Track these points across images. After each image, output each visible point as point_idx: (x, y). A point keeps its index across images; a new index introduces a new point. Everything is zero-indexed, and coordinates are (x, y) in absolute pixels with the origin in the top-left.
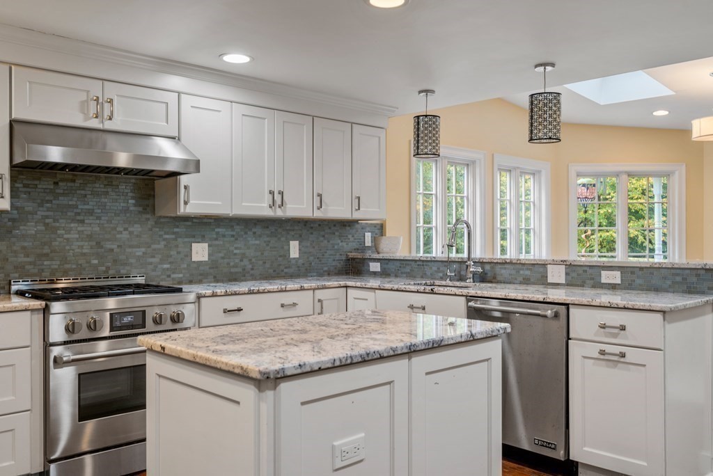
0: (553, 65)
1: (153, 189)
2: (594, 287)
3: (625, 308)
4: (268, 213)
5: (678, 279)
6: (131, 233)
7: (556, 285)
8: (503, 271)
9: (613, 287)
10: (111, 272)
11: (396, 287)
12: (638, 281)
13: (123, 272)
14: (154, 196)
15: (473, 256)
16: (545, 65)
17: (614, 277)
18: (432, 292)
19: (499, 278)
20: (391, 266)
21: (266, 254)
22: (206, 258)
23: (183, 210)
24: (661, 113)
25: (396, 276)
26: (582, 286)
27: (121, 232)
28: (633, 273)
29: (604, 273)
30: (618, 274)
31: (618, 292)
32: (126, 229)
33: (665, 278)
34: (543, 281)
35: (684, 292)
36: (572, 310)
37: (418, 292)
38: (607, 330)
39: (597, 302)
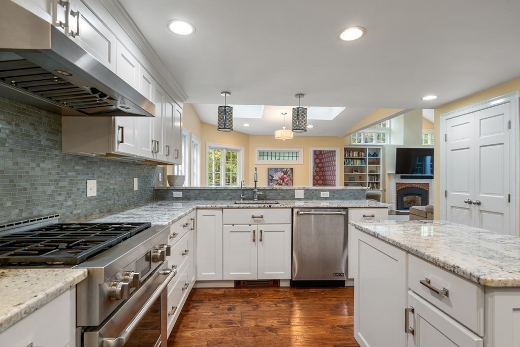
1: (60, 125)
2: (317, 199)
3: (375, 207)
5: (352, 194)
6: (42, 169)
7: (299, 199)
8: (270, 194)
9: (326, 199)
12: (336, 196)
14: (61, 132)
17: (327, 194)
18: (270, 207)
19: (268, 197)
21: (124, 188)
22: (95, 194)
24: (246, 125)
26: (312, 199)
27: (33, 169)
28: (334, 192)
29: (322, 193)
30: (328, 193)
32: (38, 165)
33: (347, 194)
34: (293, 197)
37: (259, 208)
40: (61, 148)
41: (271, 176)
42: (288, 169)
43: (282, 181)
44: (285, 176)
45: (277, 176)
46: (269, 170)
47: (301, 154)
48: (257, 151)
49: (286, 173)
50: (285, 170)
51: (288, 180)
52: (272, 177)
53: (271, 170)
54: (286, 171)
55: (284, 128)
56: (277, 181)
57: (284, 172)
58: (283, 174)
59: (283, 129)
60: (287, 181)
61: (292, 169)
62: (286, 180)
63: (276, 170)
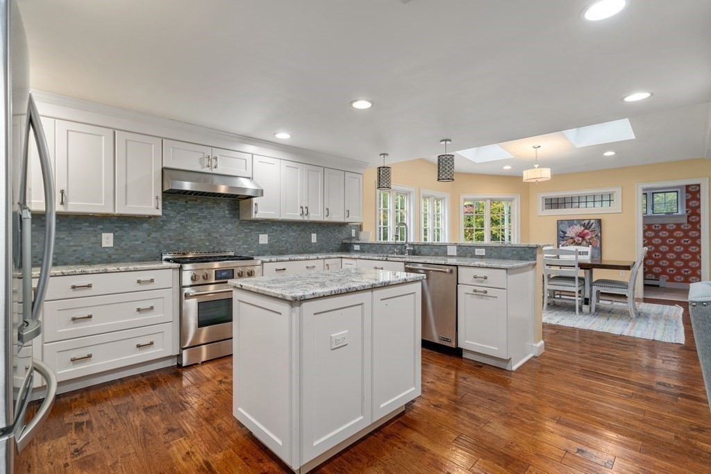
0: (450, 140)
1: (239, 205)
2: (472, 257)
3: (487, 267)
4: (299, 218)
5: (515, 252)
6: (227, 229)
7: (452, 256)
8: (424, 249)
9: (481, 257)
10: (216, 249)
11: (367, 257)
12: (495, 254)
13: (222, 249)
14: (239, 209)
15: (408, 241)
16: (446, 140)
17: (482, 252)
18: (386, 260)
19: (422, 253)
20: (365, 247)
21: (299, 240)
22: (267, 243)
23: (254, 216)
24: (507, 168)
25: (368, 252)
26: (465, 257)
27: (221, 228)
28: (491, 250)
29: (476, 250)
30: (484, 250)
31: (484, 260)
32: (224, 227)
33: (508, 252)
34: (445, 254)
35: (517, 259)
36: (460, 269)
37: (379, 260)
38: (478, 279)
39: (472, 264)
40: (239, 217)
41: (563, 232)
42: (592, 221)
43: (580, 239)
44: (586, 231)
45: (572, 232)
46: (559, 223)
47: (617, 198)
48: (541, 199)
49: (587, 226)
50: (586, 222)
51: (592, 238)
52: (565, 233)
53: (561, 223)
54: (589, 223)
55: (536, 166)
56: (572, 238)
57: (584, 225)
58: (583, 228)
59: (535, 168)
60: (590, 239)
61: (599, 221)
62: (589, 237)
63: (571, 223)
